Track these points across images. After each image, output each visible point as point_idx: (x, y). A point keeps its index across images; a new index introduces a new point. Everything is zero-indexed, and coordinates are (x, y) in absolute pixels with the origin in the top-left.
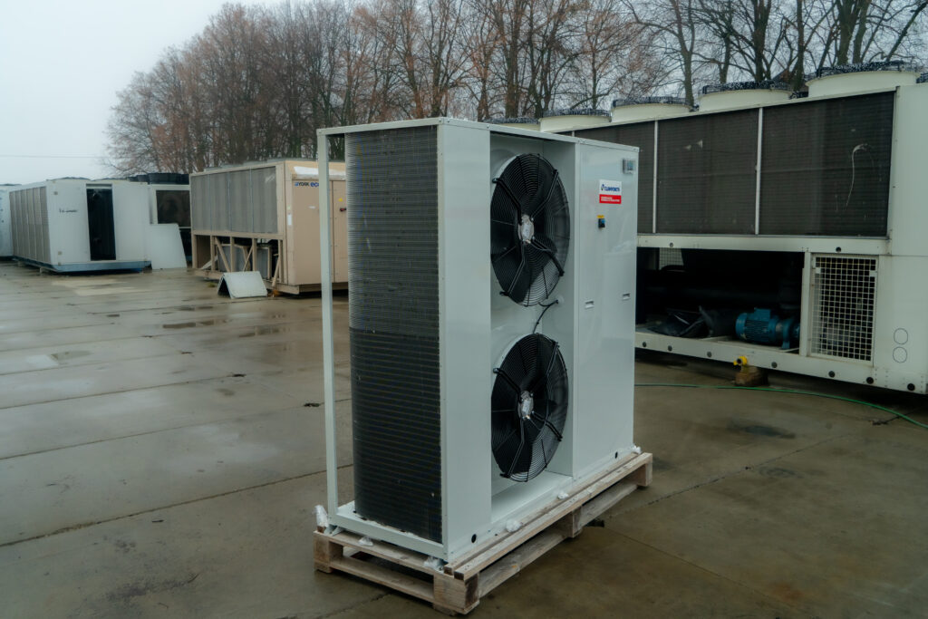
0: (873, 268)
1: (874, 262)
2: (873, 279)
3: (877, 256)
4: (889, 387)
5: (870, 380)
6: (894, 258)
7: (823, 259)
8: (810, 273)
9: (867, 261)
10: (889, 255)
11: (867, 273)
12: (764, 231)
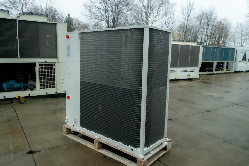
0: (54, 66)
1: (54, 64)
2: (54, 68)
3: (56, 63)
4: (61, 93)
5: (56, 92)
6: (60, 63)
7: (41, 64)
8: (37, 68)
9: (53, 64)
10: (58, 62)
11: (53, 67)
12: (21, 57)
